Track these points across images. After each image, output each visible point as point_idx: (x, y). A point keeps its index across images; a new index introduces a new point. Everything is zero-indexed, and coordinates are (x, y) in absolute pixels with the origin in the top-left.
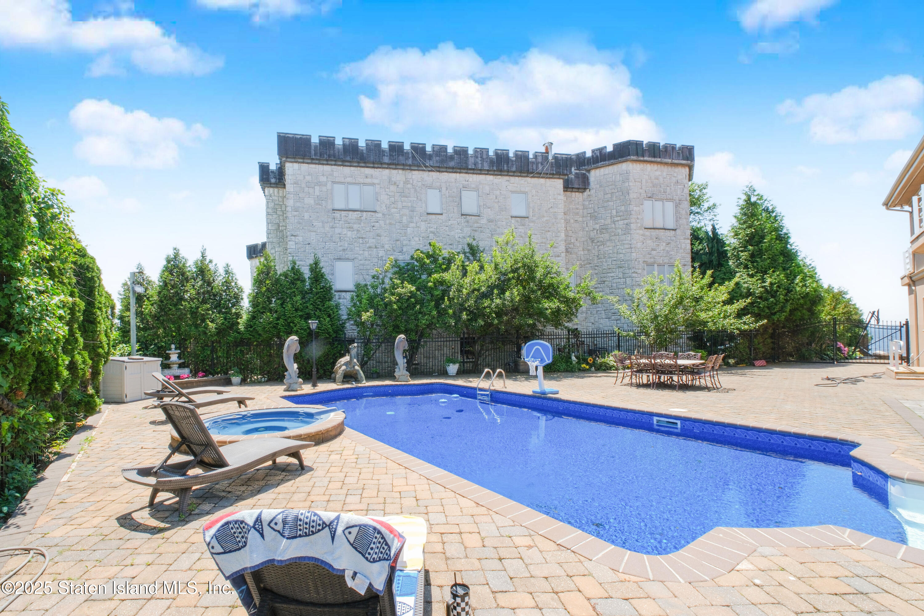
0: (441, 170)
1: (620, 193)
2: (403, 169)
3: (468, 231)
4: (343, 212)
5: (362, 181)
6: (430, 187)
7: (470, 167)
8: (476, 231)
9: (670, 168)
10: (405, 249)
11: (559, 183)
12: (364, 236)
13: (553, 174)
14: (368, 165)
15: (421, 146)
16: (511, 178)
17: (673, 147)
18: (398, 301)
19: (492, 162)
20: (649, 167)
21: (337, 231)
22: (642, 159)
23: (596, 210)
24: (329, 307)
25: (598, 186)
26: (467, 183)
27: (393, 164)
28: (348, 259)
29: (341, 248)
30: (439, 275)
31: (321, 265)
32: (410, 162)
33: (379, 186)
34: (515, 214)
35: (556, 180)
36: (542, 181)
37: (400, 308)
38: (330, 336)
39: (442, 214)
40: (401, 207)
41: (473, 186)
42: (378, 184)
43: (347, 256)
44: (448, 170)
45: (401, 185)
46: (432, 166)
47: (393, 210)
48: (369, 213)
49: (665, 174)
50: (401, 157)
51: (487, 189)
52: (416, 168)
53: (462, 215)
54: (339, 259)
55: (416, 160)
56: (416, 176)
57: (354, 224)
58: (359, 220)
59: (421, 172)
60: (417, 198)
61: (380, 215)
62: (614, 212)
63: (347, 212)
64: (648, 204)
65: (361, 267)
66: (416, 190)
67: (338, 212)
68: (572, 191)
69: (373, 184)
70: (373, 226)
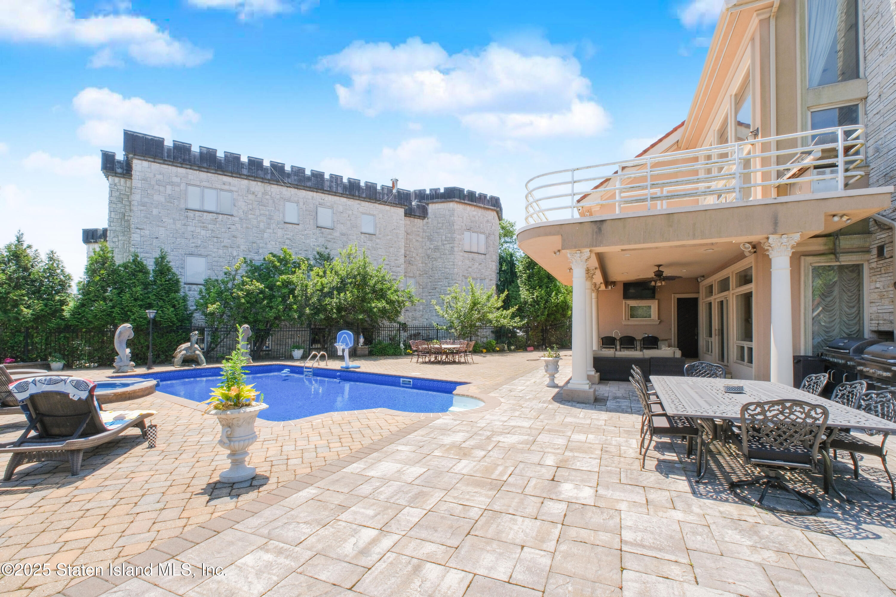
0: (299, 187)
1: (448, 224)
2: (262, 182)
3: (322, 240)
4: (197, 212)
5: (219, 186)
6: (289, 200)
7: (325, 189)
8: (329, 241)
9: (483, 210)
10: (261, 251)
11: (401, 211)
12: (219, 236)
13: (396, 204)
14: (226, 174)
15: (280, 165)
16: (362, 202)
17: (485, 196)
18: (246, 296)
19: (345, 187)
20: (468, 208)
21: (190, 228)
22: (463, 201)
23: (432, 234)
24: (174, 298)
25: (434, 216)
26: (322, 201)
27: (252, 176)
28: (200, 255)
29: (193, 245)
30: (286, 276)
31: (168, 258)
32: (269, 177)
33: (237, 193)
34: (364, 231)
35: (398, 209)
36: (388, 208)
37: (248, 302)
38: (174, 324)
39: (298, 224)
40: (259, 214)
41: (329, 204)
42: (236, 192)
43: (199, 253)
44: (306, 189)
45: (260, 195)
46: (290, 184)
47: (250, 216)
48: (226, 216)
49: (479, 214)
50: (260, 172)
51: (341, 208)
52: (275, 183)
53: (317, 227)
54: (191, 254)
55: (275, 176)
56: (275, 189)
57: (209, 224)
58: (215, 221)
59: (280, 187)
60: (275, 208)
61: (237, 219)
62: (444, 237)
63: (202, 213)
64: (467, 234)
65: (214, 263)
66: (274, 201)
67: (192, 211)
68: (414, 218)
69: (231, 191)
70: (229, 228)
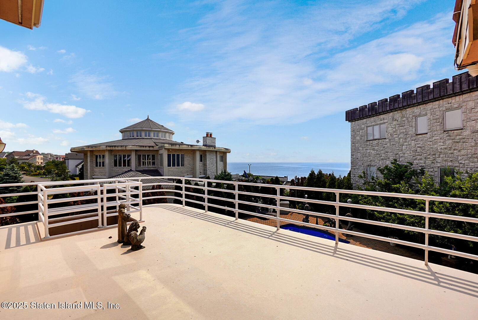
0: (424, 103)
2: (400, 110)
3: (449, 143)
5: (379, 123)
6: (419, 116)
12: (379, 153)
14: (381, 114)
15: (409, 92)
21: (368, 151)
26: (450, 105)
29: (370, 160)
32: (401, 105)
33: (388, 123)
39: (427, 133)
40: (399, 133)
43: (372, 164)
45: (399, 120)
46: (416, 103)
47: (394, 136)
48: (382, 140)
50: (396, 104)
52: (408, 107)
53: (445, 131)
55: (405, 103)
57: (375, 147)
58: (378, 144)
60: (409, 125)
61: (387, 140)
63: (373, 141)
66: (408, 121)
67: (369, 141)
69: (385, 123)
70: (384, 147)
